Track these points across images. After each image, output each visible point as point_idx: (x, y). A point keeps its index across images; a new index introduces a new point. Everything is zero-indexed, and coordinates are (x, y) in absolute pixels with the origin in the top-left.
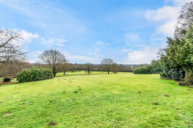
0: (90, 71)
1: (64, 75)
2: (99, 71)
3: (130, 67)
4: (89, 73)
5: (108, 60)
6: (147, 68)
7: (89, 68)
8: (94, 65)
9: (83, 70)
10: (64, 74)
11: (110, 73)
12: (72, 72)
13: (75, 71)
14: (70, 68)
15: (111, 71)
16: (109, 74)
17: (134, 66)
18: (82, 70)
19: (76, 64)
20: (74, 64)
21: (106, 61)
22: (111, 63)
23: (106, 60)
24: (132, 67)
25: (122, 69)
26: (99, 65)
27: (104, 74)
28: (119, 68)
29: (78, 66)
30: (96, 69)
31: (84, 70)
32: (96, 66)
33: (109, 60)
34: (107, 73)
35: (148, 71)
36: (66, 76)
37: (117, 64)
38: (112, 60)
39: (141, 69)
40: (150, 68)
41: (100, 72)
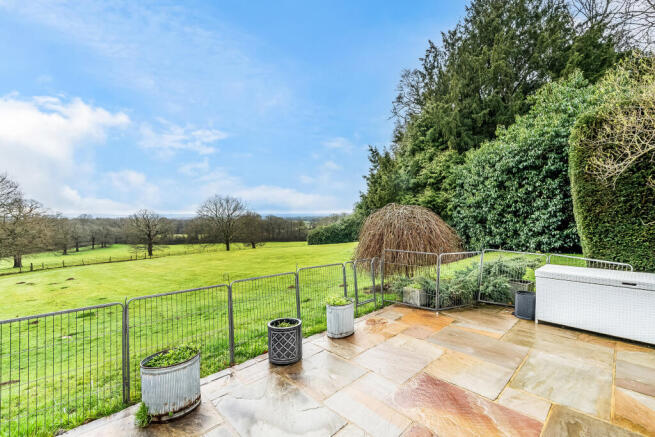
0: (156, 243)
1: (17, 270)
2: (192, 241)
3: (301, 224)
4: (150, 254)
5: (224, 204)
6: (343, 227)
7: (149, 236)
8: (173, 220)
9: (120, 241)
10: (17, 264)
11: (232, 245)
12: (65, 253)
13: (77, 246)
14: (52, 237)
15: (236, 240)
16: (228, 249)
17: (314, 221)
18: (116, 243)
19: (83, 221)
20: (70, 217)
21: (219, 205)
22: (237, 213)
23: (217, 202)
24: (307, 224)
25: (277, 231)
26: (192, 221)
27: (211, 251)
28: (267, 230)
29: (95, 227)
30: (180, 235)
31: (125, 243)
32: (180, 225)
33: (227, 202)
34: (222, 246)
35: (346, 234)
36: (32, 270)
37: (258, 216)
38: (238, 204)
39: (327, 230)
40: (351, 225)
41: (197, 246)
